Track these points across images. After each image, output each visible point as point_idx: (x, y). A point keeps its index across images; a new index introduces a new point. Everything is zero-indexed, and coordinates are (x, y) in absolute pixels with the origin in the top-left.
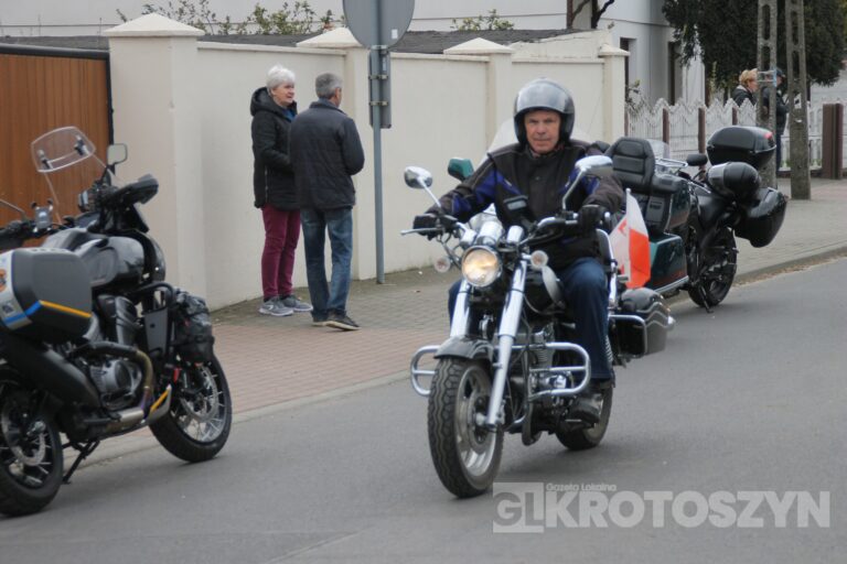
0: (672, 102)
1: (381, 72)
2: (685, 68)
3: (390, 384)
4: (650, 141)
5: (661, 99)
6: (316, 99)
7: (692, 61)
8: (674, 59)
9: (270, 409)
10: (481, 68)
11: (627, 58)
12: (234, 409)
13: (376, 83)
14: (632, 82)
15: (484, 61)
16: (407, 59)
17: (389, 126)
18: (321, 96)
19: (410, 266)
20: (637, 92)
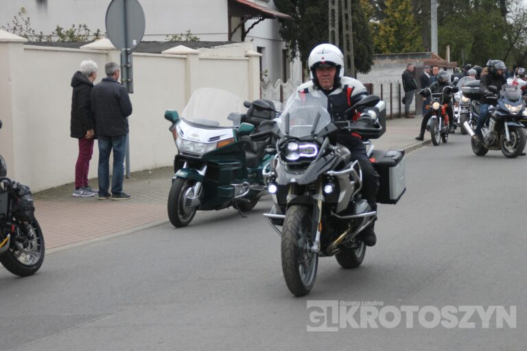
0: (285, 81)
1: (127, 63)
2: (291, 63)
3: (133, 232)
4: (273, 101)
5: (279, 80)
6: (105, 76)
7: (295, 59)
8: (286, 58)
9: (66, 247)
10: (182, 62)
11: (261, 58)
12: (46, 246)
13: (124, 69)
14: (263, 70)
15: (183, 58)
16: (142, 56)
17: (132, 93)
18: (108, 74)
19: (145, 169)
20: (266, 75)
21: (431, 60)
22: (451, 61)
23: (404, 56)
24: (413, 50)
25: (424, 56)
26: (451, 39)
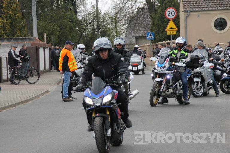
21: (35, 42)
22: (47, 43)
23: (17, 40)
24: (22, 36)
25: (30, 39)
26: (45, 28)
